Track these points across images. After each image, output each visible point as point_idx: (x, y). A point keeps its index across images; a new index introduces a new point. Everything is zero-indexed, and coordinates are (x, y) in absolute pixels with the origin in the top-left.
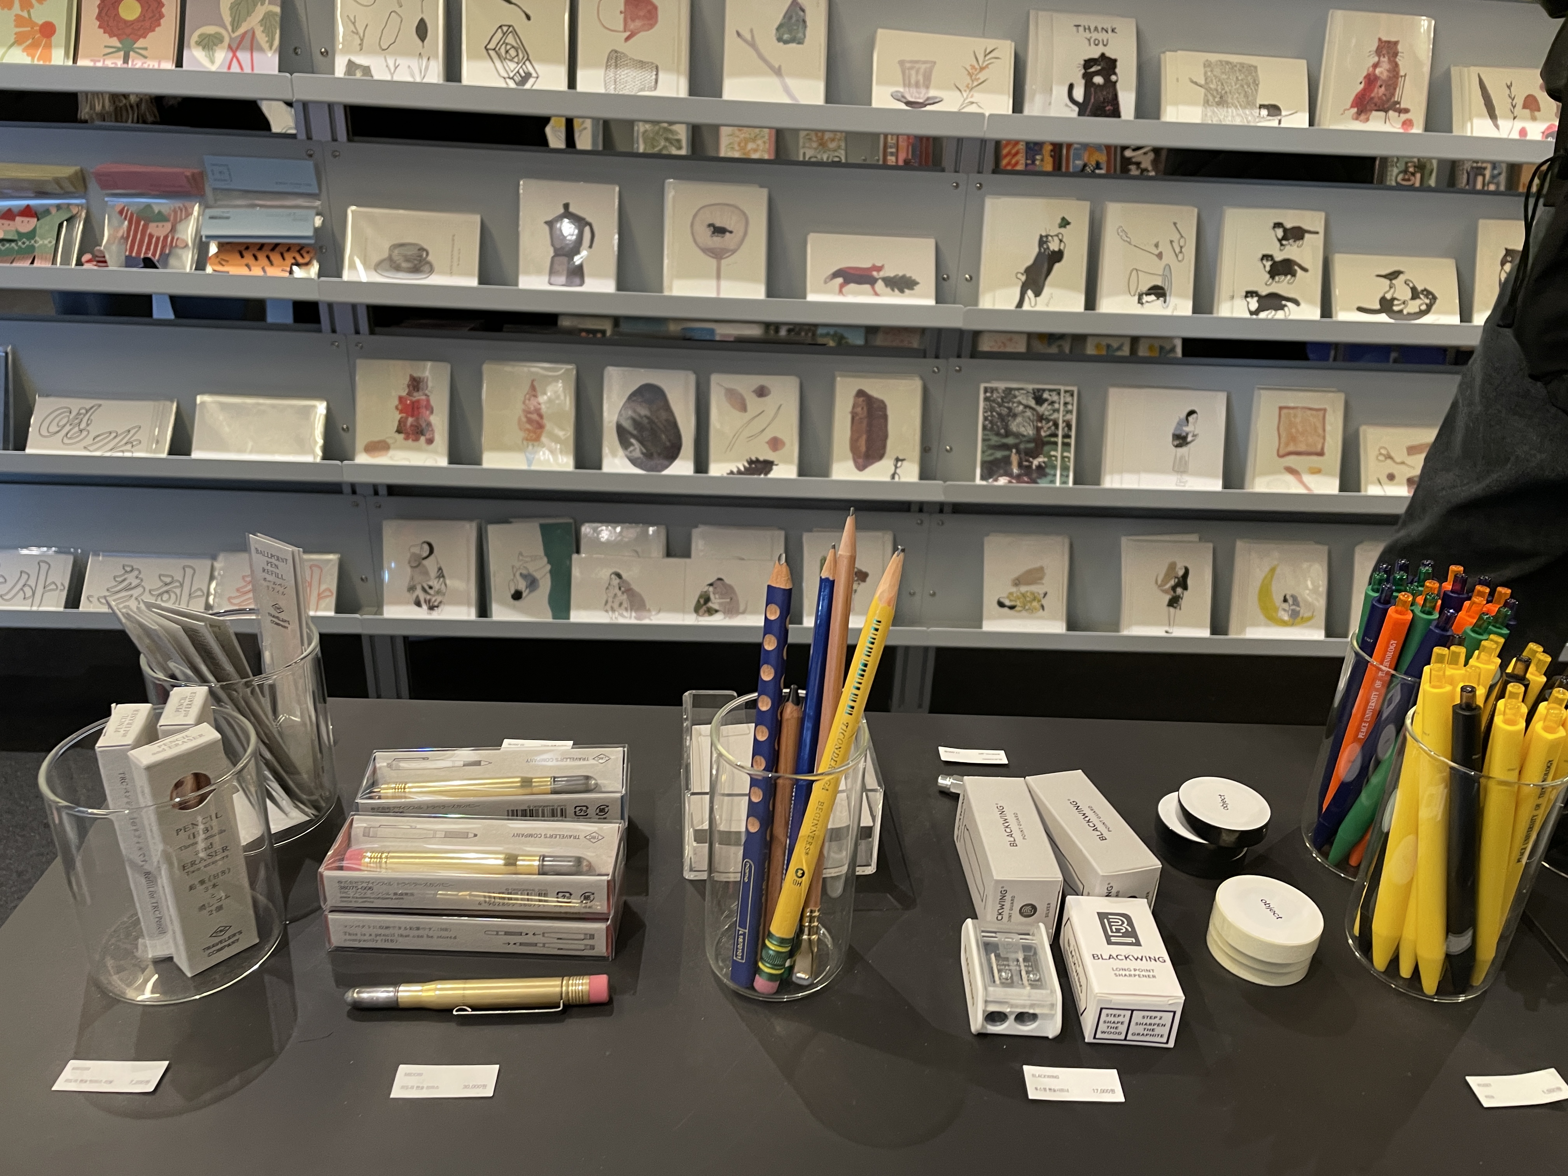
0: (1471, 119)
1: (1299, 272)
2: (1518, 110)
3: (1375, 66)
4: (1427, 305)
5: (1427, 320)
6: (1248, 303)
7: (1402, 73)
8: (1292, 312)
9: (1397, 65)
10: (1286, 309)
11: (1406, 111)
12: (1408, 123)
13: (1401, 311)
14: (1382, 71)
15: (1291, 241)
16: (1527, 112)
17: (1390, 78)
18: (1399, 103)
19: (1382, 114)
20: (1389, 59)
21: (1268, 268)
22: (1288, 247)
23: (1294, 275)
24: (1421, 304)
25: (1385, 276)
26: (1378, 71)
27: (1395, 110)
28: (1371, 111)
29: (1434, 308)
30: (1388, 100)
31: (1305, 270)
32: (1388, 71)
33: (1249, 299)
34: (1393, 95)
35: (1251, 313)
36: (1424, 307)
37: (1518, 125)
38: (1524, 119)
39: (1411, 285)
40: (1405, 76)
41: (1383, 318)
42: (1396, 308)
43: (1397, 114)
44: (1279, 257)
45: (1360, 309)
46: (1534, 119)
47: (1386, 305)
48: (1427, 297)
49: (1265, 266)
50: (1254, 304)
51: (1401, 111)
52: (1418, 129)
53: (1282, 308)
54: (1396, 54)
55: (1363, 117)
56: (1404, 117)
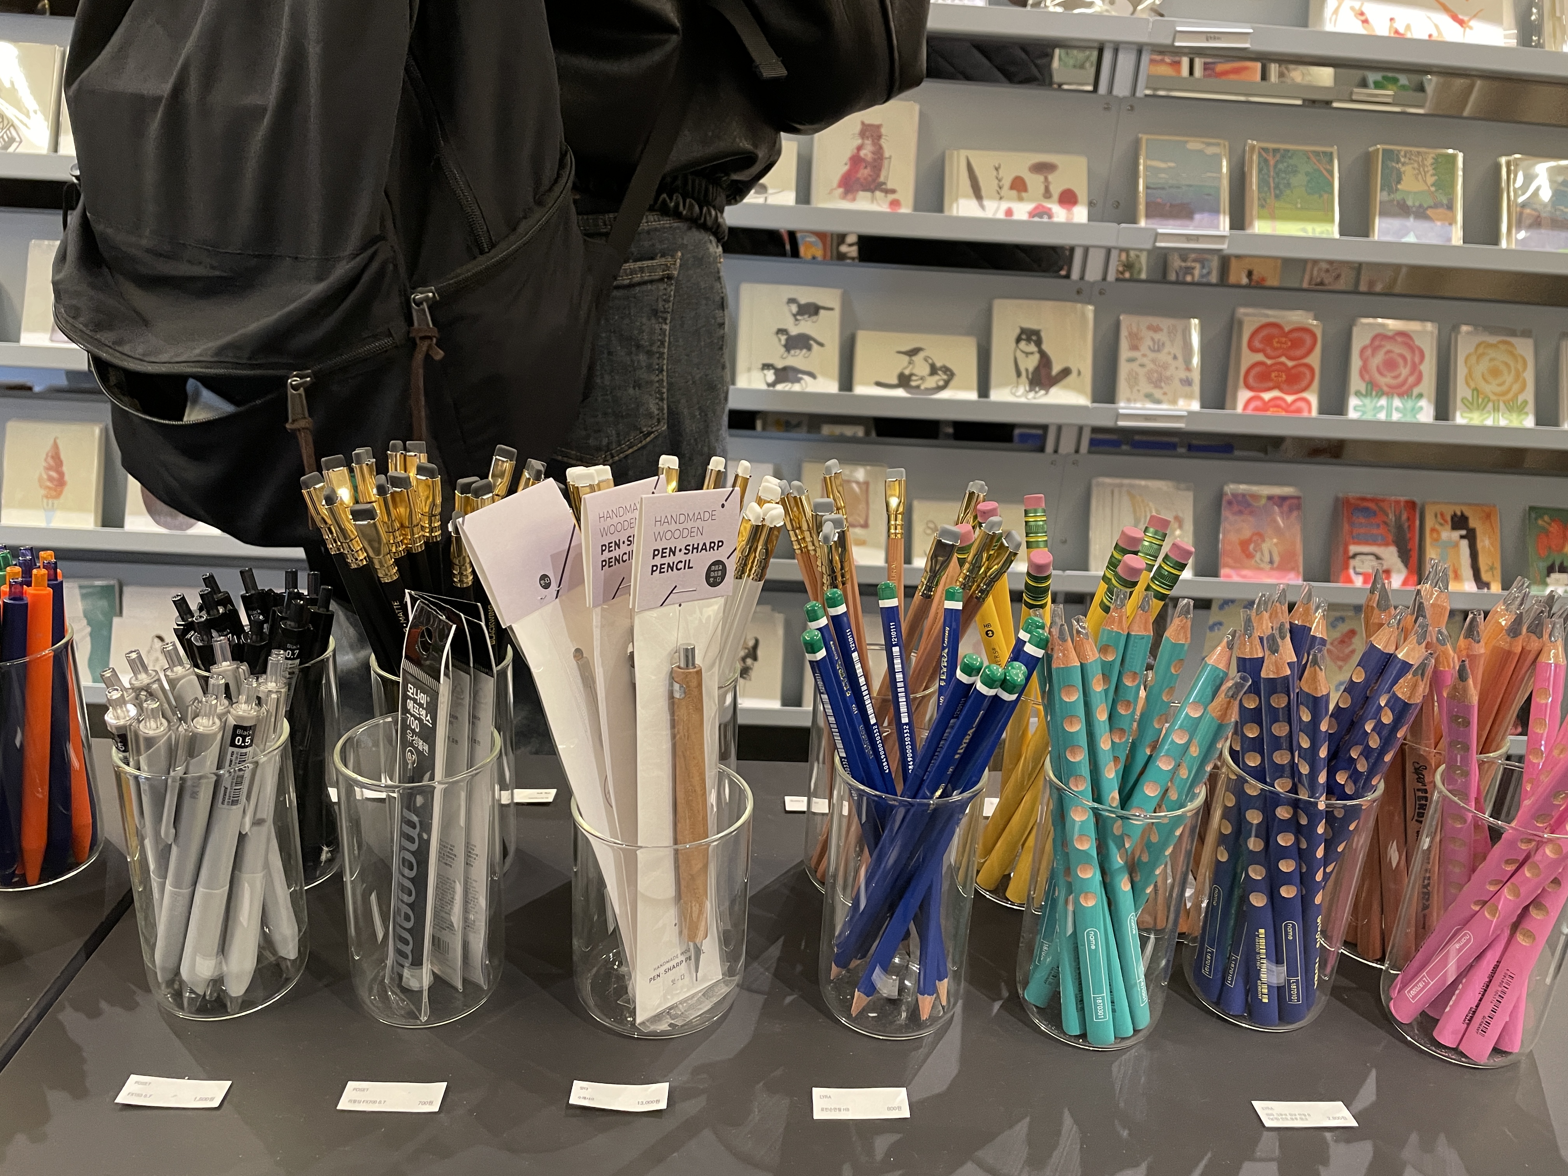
0: (957, 200)
1: (815, 347)
2: (1005, 191)
3: (859, 148)
4: (944, 380)
5: (944, 395)
6: (765, 375)
7: (887, 155)
8: (809, 385)
9: (881, 148)
10: (802, 382)
11: (893, 191)
12: (895, 203)
13: (918, 387)
14: (867, 153)
15: (806, 316)
16: (1014, 193)
17: (875, 160)
18: (884, 183)
19: (868, 194)
20: (873, 141)
21: (783, 342)
22: (802, 322)
23: (809, 348)
24: (939, 380)
25: (905, 353)
26: (862, 153)
27: (883, 191)
28: (857, 191)
29: (952, 384)
30: (874, 180)
31: (821, 345)
32: (873, 153)
33: (766, 372)
34: (878, 176)
35: (769, 385)
36: (941, 383)
37: (1004, 205)
38: (1010, 199)
39: (930, 361)
40: (890, 158)
41: (900, 393)
42: (913, 384)
43: (883, 194)
44: (794, 331)
45: (879, 384)
46: (1021, 199)
47: (904, 381)
48: (945, 373)
49: (780, 340)
50: (770, 376)
51: (887, 192)
52: (906, 209)
53: (798, 380)
54: (880, 137)
55: (850, 196)
56: (891, 197)
